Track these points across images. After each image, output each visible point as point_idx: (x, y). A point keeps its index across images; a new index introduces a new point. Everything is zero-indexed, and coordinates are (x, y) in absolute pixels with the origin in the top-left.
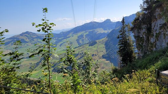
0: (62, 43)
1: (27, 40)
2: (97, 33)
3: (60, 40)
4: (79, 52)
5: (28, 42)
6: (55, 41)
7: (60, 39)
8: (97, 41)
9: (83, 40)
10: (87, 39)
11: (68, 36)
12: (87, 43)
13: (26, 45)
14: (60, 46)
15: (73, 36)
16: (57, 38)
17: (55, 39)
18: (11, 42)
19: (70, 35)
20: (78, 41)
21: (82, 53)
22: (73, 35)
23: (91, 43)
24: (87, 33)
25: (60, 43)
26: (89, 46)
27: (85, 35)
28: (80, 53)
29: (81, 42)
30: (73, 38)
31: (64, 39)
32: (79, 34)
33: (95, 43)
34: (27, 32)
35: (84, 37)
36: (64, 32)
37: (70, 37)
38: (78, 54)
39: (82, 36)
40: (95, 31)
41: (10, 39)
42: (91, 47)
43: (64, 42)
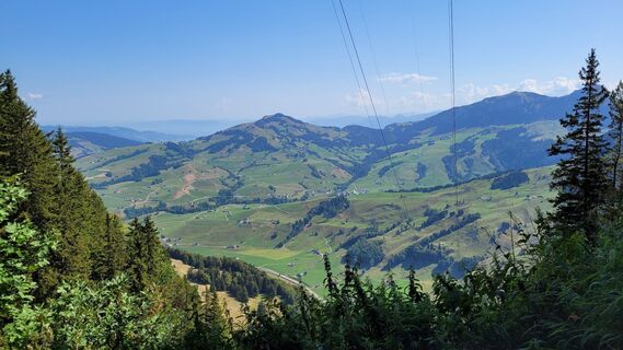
0: (388, 163)
1: (276, 143)
2: (536, 139)
3: (381, 151)
4: (448, 206)
5: (276, 150)
6: (363, 155)
7: (383, 148)
8: (531, 172)
9: (469, 163)
10: (486, 159)
11: (412, 141)
12: (487, 177)
13: (269, 159)
14: (382, 173)
15: (430, 143)
16: (372, 145)
17: (364, 146)
18: (228, 143)
19: (423, 137)
20: (449, 162)
21: (461, 213)
22: (433, 138)
23: (503, 176)
24: (492, 136)
25: (380, 166)
26: (493, 188)
27: (480, 142)
28: (450, 210)
29: (460, 168)
30: (432, 150)
31: (397, 150)
32: (460, 137)
33: (522, 179)
34: (278, 117)
35: (478, 150)
36: (402, 126)
37: (421, 145)
38: (442, 215)
39: (467, 146)
40: (524, 130)
41: (226, 133)
42: (499, 193)
43: (395, 161)
